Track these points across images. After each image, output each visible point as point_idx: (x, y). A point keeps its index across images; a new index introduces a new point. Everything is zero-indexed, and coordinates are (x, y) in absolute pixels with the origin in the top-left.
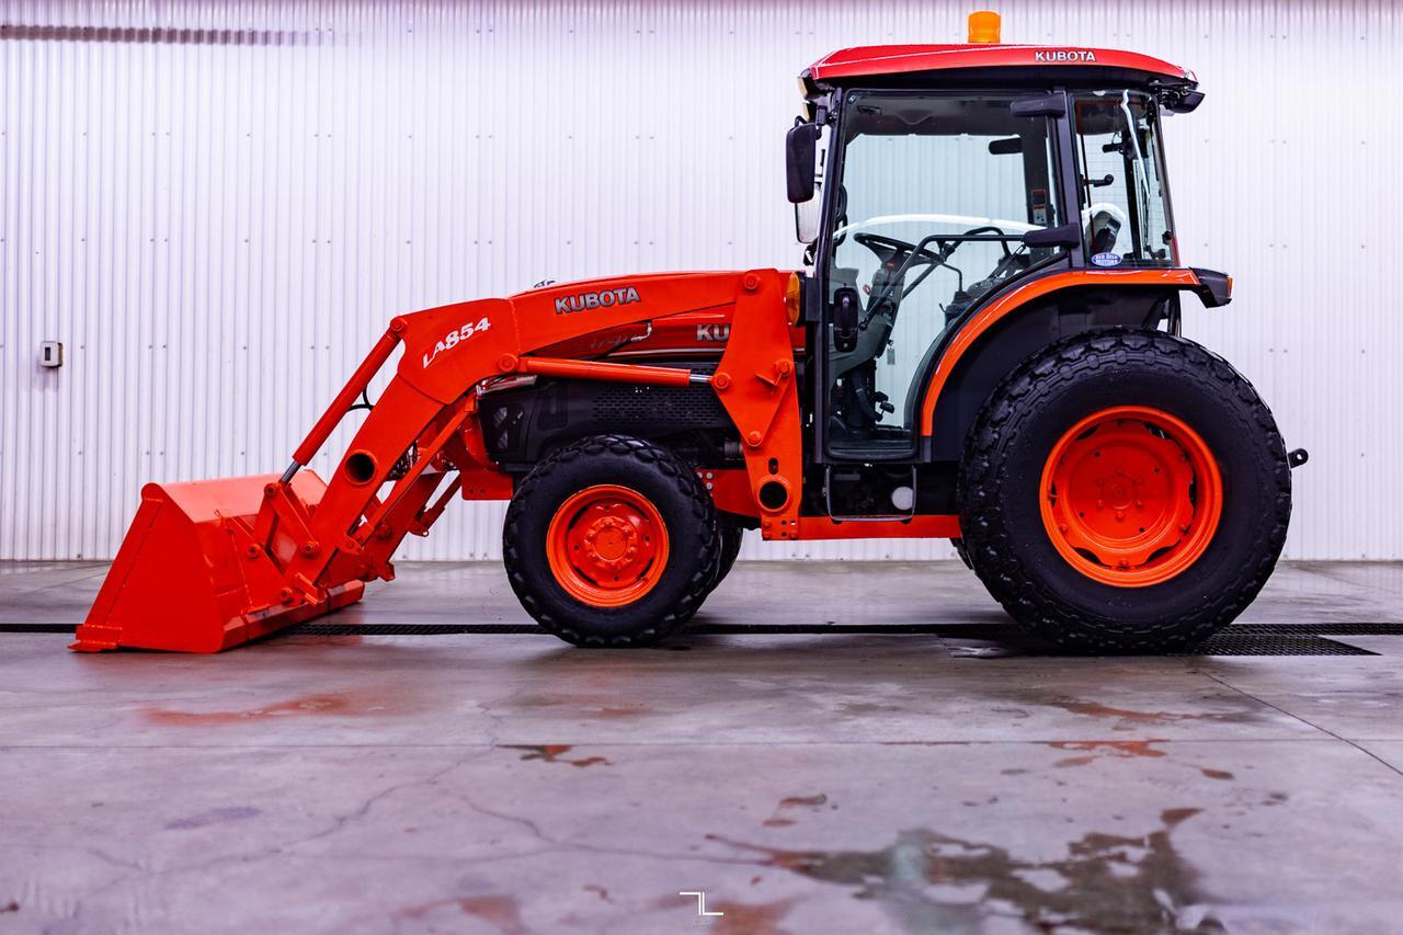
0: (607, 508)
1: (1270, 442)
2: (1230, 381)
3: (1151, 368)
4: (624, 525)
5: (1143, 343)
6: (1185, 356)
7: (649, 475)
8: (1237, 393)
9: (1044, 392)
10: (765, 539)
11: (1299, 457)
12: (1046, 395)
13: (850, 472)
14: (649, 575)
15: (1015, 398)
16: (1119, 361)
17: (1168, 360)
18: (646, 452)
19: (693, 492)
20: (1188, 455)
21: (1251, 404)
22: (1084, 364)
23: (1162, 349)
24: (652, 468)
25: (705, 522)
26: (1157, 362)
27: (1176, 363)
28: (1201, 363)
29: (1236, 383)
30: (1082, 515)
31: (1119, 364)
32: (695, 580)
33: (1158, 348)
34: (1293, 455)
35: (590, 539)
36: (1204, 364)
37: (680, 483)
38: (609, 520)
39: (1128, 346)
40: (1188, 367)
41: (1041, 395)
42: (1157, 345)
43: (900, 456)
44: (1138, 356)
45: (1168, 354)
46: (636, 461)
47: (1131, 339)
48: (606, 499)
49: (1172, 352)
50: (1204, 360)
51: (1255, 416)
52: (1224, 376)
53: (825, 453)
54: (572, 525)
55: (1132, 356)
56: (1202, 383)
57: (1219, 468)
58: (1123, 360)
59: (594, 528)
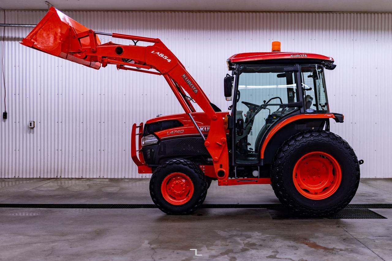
0: (176, 178)
1: (354, 159)
2: (342, 143)
3: (321, 141)
4: (181, 182)
5: (318, 134)
6: (330, 137)
7: (186, 169)
8: (344, 146)
10: (219, 185)
11: (361, 162)
12: (293, 150)
13: (242, 167)
14: (189, 195)
15: (284, 152)
16: (312, 140)
17: (325, 139)
18: (185, 163)
19: (198, 172)
20: (331, 162)
21: (348, 149)
22: (302, 141)
23: (323, 136)
24: (187, 167)
25: (202, 180)
26: (322, 140)
27: (327, 139)
28: (334, 139)
29: (343, 143)
30: (304, 179)
31: (312, 141)
32: (201, 195)
33: (322, 136)
34: (360, 161)
35: (172, 187)
36: (335, 139)
37: (195, 170)
38: (177, 181)
39: (314, 135)
40: (330, 140)
41: (291, 151)
42: (322, 135)
43: (255, 163)
44: (317, 138)
45: (325, 137)
46: (182, 166)
47: (314, 134)
48: (176, 176)
49: (326, 136)
50: (334, 138)
51: (349, 152)
52: (340, 142)
53: (235, 163)
54: (167, 183)
55: (315, 138)
56: (334, 144)
57: (340, 166)
58: (313, 139)
59: (173, 184)
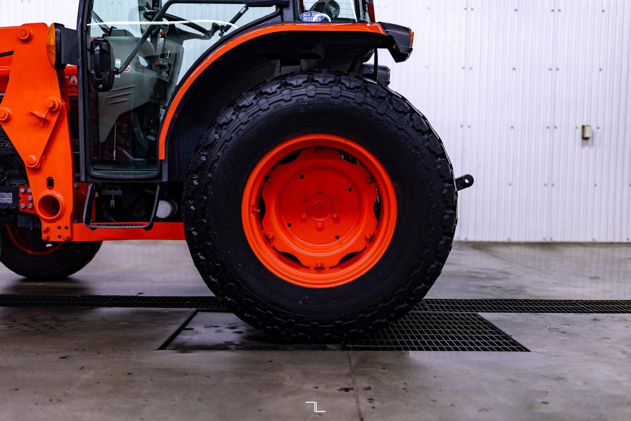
1: (439, 167)
2: (406, 114)
3: (337, 101)
5: (331, 79)
6: (368, 91)
8: (411, 124)
9: (244, 121)
11: (467, 181)
12: (245, 124)
13: (114, 188)
15: (221, 126)
16: (308, 94)
17: (352, 95)
21: (423, 133)
22: (279, 97)
23: (347, 84)
26: (341, 96)
27: (359, 97)
28: (381, 97)
29: (411, 115)
30: (289, 225)
31: (309, 97)
33: (344, 84)
34: (461, 179)
36: (384, 98)
39: (318, 82)
40: (369, 100)
41: (242, 124)
42: (343, 81)
43: (147, 176)
44: (326, 90)
45: (352, 89)
47: (319, 77)
49: (356, 87)
50: (383, 95)
51: (427, 144)
52: (400, 109)
53: (87, 172)
55: (321, 90)
56: (381, 114)
57: (395, 188)
58: (312, 93)
